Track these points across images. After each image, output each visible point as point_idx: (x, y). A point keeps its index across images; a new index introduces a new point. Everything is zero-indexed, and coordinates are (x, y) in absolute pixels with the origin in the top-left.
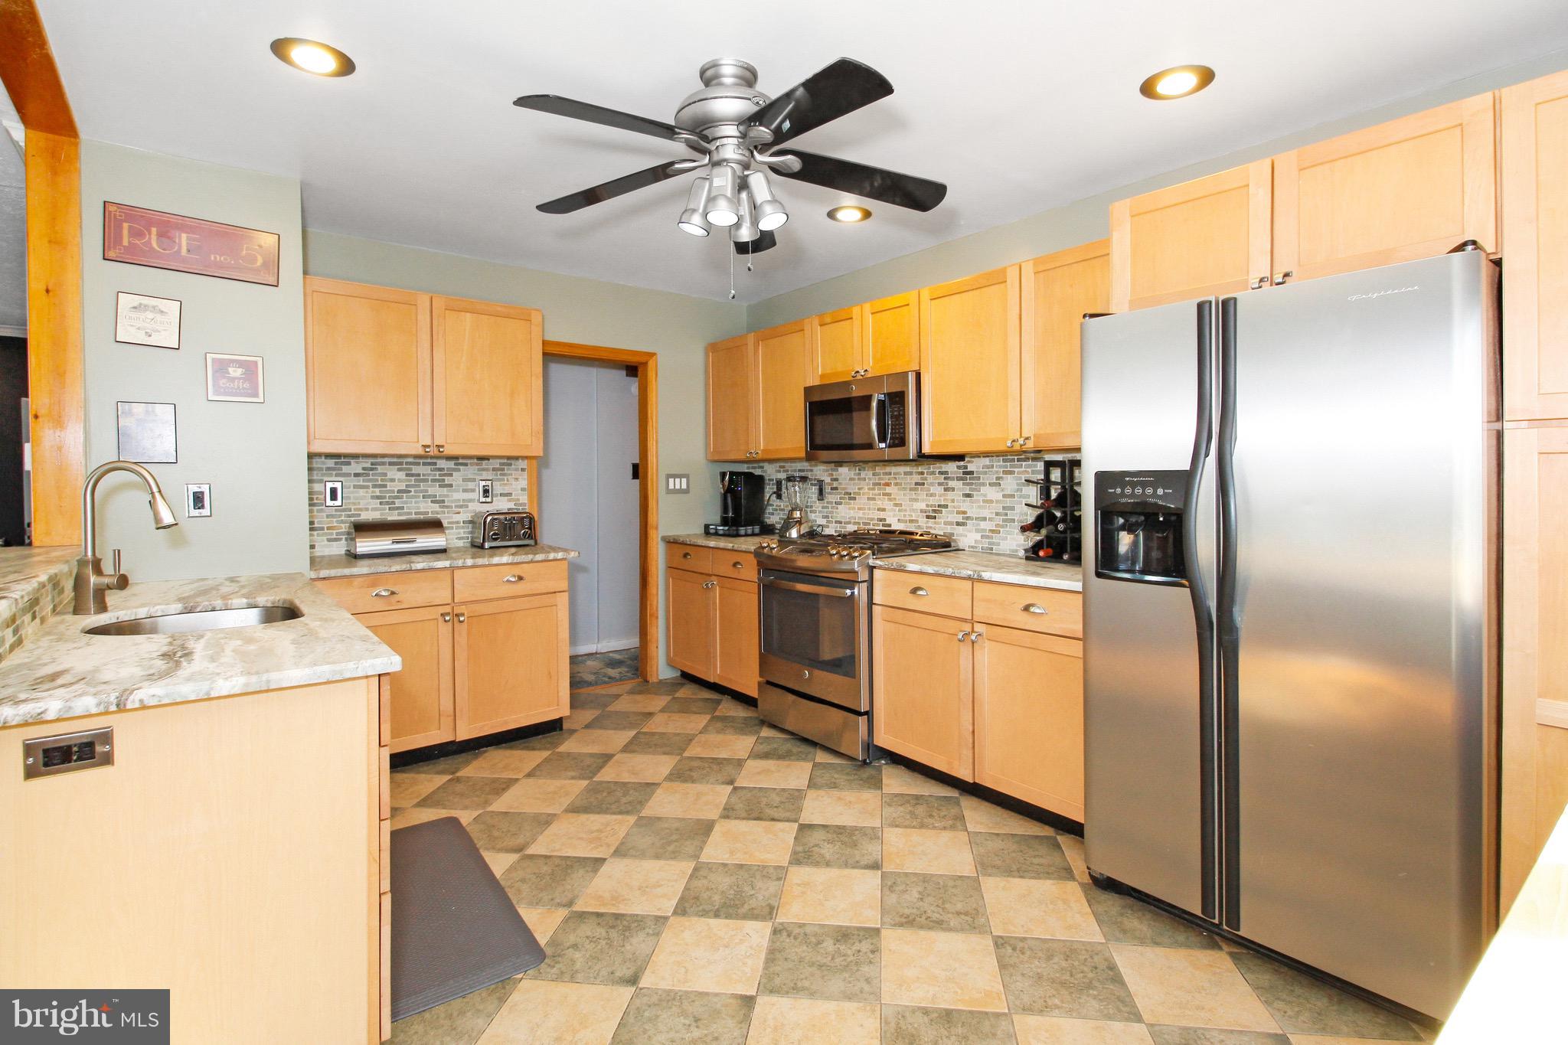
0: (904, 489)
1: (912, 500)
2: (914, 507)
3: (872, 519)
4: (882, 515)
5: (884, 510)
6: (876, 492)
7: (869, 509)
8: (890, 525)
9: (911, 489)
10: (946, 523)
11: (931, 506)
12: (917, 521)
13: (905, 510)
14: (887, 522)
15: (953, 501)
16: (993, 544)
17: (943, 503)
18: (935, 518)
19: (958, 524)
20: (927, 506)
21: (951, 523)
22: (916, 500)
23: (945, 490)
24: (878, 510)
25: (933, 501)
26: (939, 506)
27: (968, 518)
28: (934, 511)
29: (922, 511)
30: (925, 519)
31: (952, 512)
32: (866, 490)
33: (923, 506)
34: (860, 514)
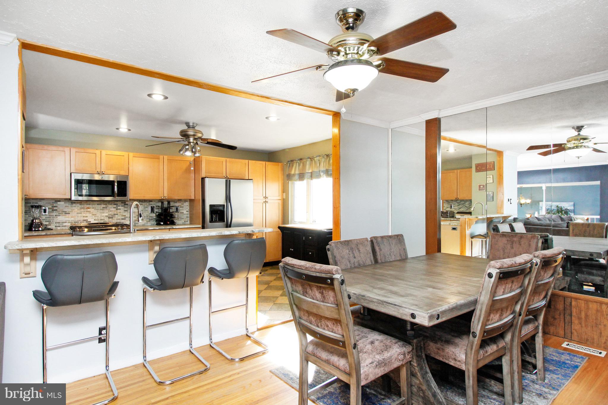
0: (97, 209)
1: (100, 213)
2: (103, 215)
3: (80, 220)
4: (85, 219)
5: (87, 217)
6: (82, 211)
7: (78, 217)
8: (90, 222)
9: (100, 210)
10: (117, 219)
11: (110, 214)
12: (104, 220)
13: (98, 216)
14: (88, 221)
15: (120, 212)
16: (136, 223)
17: (116, 213)
18: (112, 218)
19: (122, 219)
20: (109, 214)
21: (119, 219)
22: (104, 213)
23: (116, 209)
24: (83, 217)
25: (111, 213)
26: (114, 214)
27: (126, 217)
28: (112, 216)
29: (106, 216)
30: (108, 219)
31: (120, 216)
32: (76, 210)
33: (107, 214)
34: (73, 219)
